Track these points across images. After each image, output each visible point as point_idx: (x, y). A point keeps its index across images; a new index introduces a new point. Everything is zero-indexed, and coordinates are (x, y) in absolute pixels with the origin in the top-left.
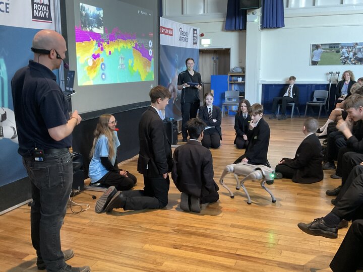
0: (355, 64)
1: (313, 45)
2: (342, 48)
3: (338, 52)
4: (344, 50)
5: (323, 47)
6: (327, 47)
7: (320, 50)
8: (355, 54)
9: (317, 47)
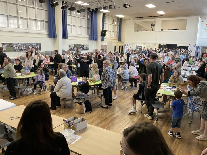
0: (19, 51)
1: (2, 43)
2: (14, 45)
3: (12, 46)
4: (14, 46)
5: (6, 44)
6: (8, 44)
7: (5, 46)
8: (18, 48)
9: (3, 44)
